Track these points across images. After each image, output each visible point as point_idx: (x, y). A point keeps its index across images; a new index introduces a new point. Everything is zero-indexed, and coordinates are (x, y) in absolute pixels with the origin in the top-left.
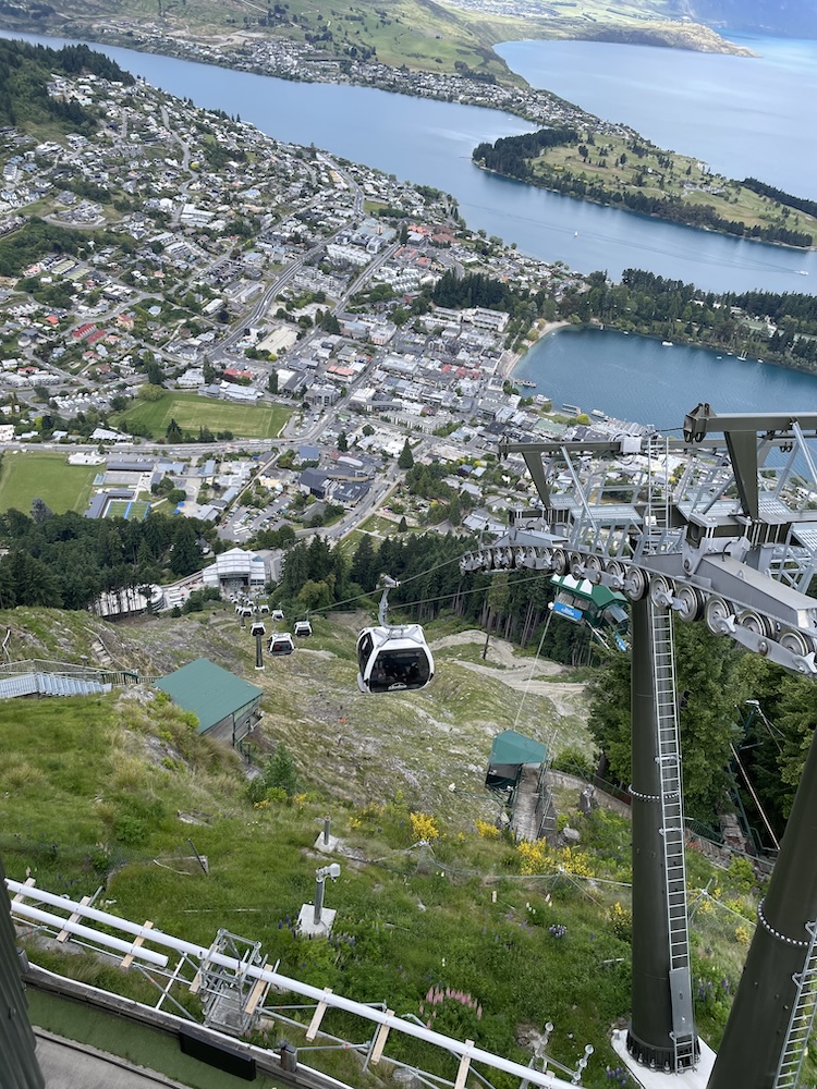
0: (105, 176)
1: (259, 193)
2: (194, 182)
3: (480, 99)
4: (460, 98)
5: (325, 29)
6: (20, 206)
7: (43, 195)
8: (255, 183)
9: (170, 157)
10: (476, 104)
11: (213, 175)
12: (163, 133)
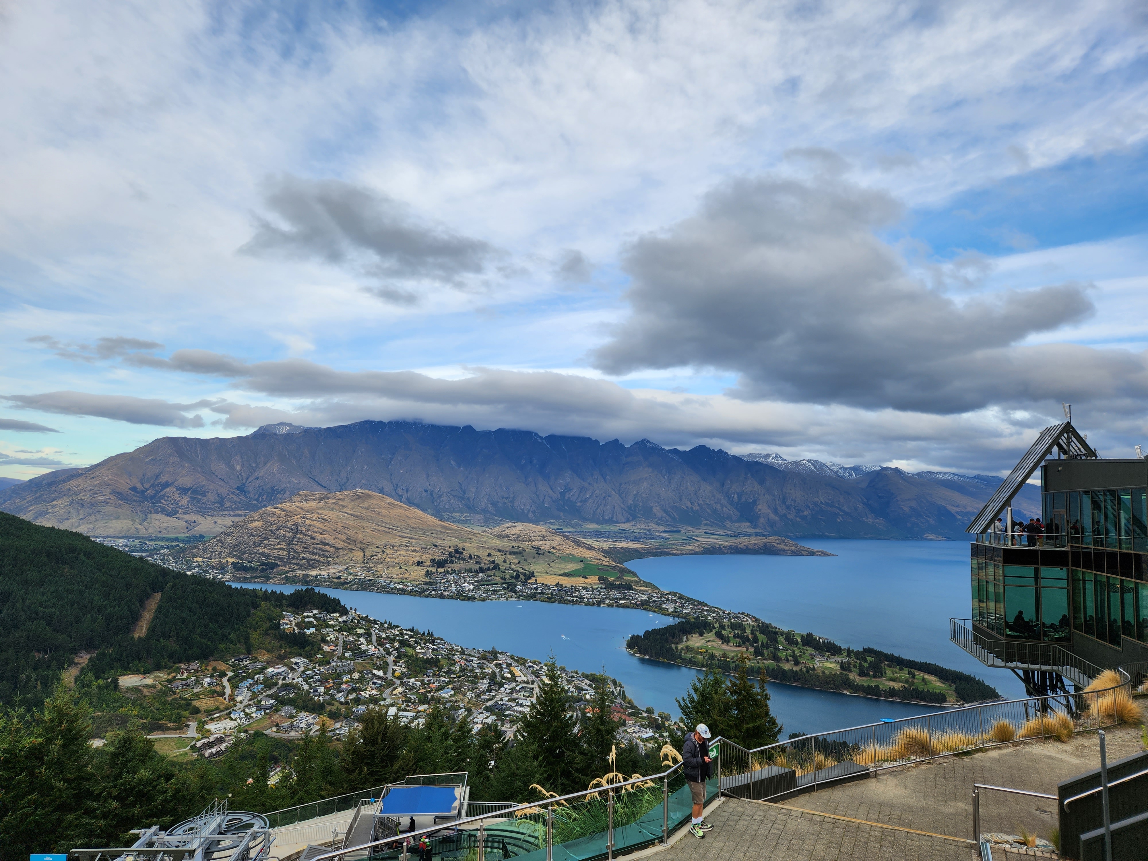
0: (321, 690)
1: (452, 692)
2: (396, 688)
3: (623, 602)
4: (607, 602)
5: (494, 562)
6: (246, 723)
7: (268, 711)
8: (449, 683)
9: (375, 669)
10: (619, 606)
11: (413, 680)
12: (372, 649)
